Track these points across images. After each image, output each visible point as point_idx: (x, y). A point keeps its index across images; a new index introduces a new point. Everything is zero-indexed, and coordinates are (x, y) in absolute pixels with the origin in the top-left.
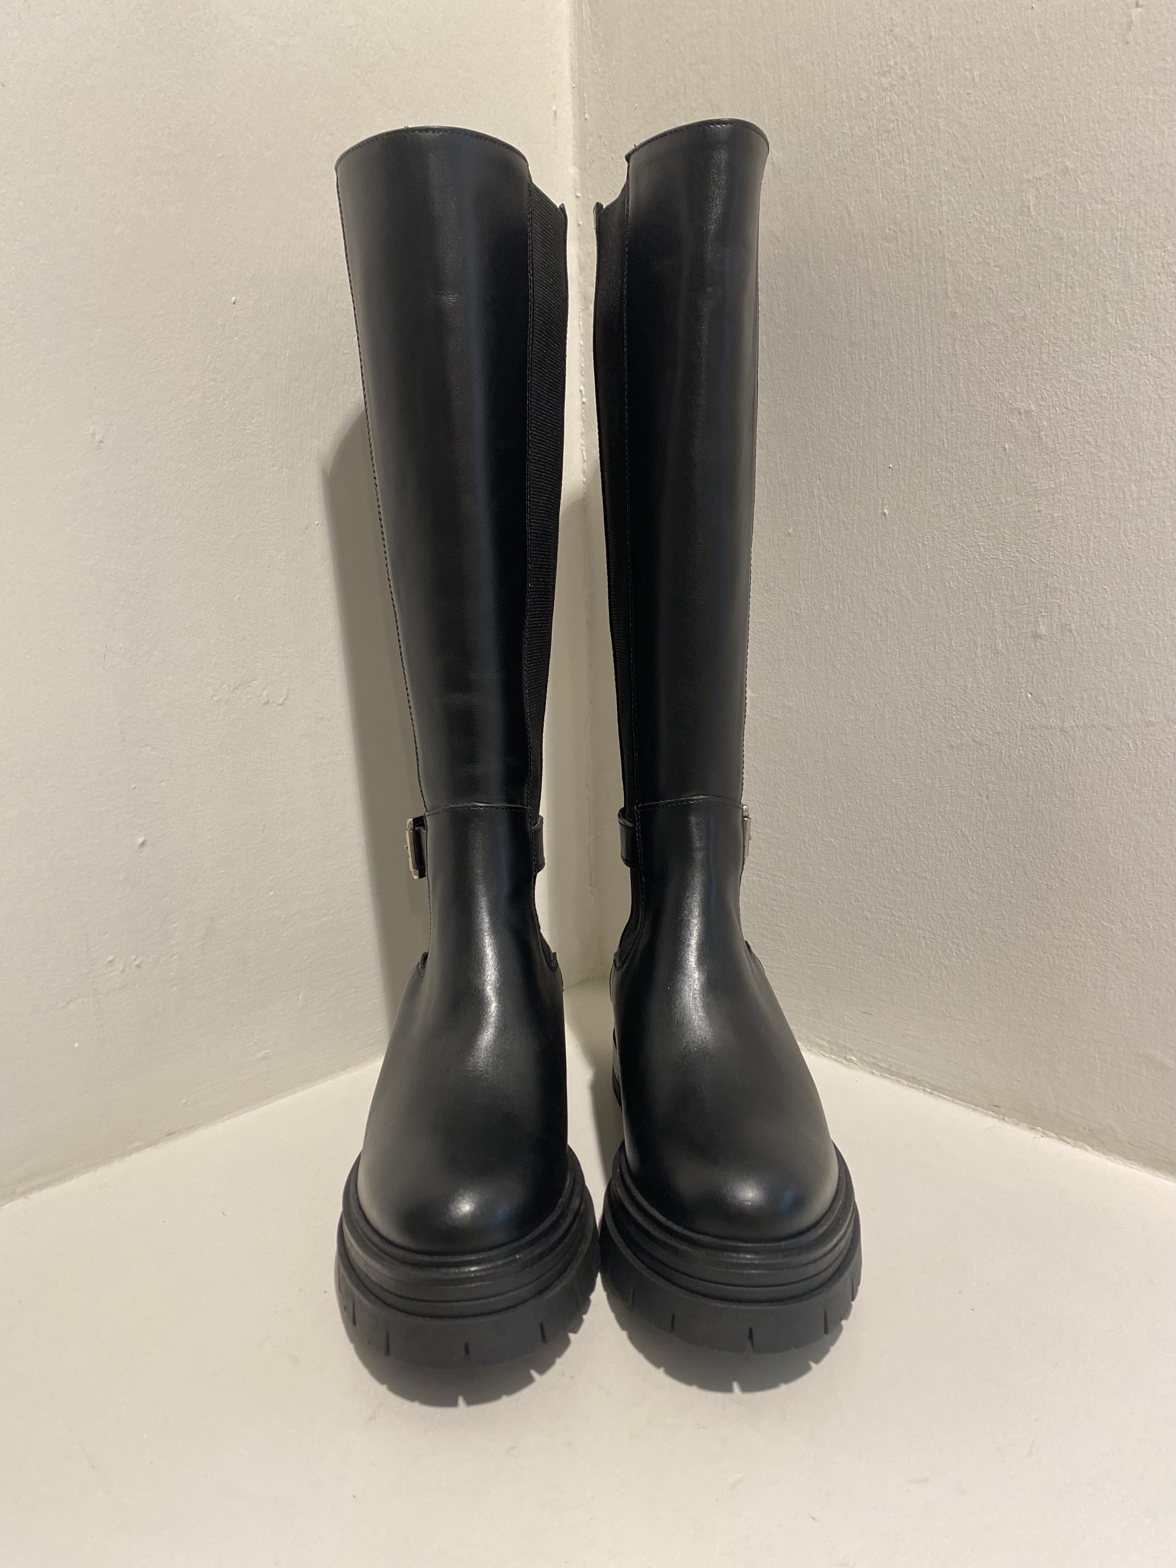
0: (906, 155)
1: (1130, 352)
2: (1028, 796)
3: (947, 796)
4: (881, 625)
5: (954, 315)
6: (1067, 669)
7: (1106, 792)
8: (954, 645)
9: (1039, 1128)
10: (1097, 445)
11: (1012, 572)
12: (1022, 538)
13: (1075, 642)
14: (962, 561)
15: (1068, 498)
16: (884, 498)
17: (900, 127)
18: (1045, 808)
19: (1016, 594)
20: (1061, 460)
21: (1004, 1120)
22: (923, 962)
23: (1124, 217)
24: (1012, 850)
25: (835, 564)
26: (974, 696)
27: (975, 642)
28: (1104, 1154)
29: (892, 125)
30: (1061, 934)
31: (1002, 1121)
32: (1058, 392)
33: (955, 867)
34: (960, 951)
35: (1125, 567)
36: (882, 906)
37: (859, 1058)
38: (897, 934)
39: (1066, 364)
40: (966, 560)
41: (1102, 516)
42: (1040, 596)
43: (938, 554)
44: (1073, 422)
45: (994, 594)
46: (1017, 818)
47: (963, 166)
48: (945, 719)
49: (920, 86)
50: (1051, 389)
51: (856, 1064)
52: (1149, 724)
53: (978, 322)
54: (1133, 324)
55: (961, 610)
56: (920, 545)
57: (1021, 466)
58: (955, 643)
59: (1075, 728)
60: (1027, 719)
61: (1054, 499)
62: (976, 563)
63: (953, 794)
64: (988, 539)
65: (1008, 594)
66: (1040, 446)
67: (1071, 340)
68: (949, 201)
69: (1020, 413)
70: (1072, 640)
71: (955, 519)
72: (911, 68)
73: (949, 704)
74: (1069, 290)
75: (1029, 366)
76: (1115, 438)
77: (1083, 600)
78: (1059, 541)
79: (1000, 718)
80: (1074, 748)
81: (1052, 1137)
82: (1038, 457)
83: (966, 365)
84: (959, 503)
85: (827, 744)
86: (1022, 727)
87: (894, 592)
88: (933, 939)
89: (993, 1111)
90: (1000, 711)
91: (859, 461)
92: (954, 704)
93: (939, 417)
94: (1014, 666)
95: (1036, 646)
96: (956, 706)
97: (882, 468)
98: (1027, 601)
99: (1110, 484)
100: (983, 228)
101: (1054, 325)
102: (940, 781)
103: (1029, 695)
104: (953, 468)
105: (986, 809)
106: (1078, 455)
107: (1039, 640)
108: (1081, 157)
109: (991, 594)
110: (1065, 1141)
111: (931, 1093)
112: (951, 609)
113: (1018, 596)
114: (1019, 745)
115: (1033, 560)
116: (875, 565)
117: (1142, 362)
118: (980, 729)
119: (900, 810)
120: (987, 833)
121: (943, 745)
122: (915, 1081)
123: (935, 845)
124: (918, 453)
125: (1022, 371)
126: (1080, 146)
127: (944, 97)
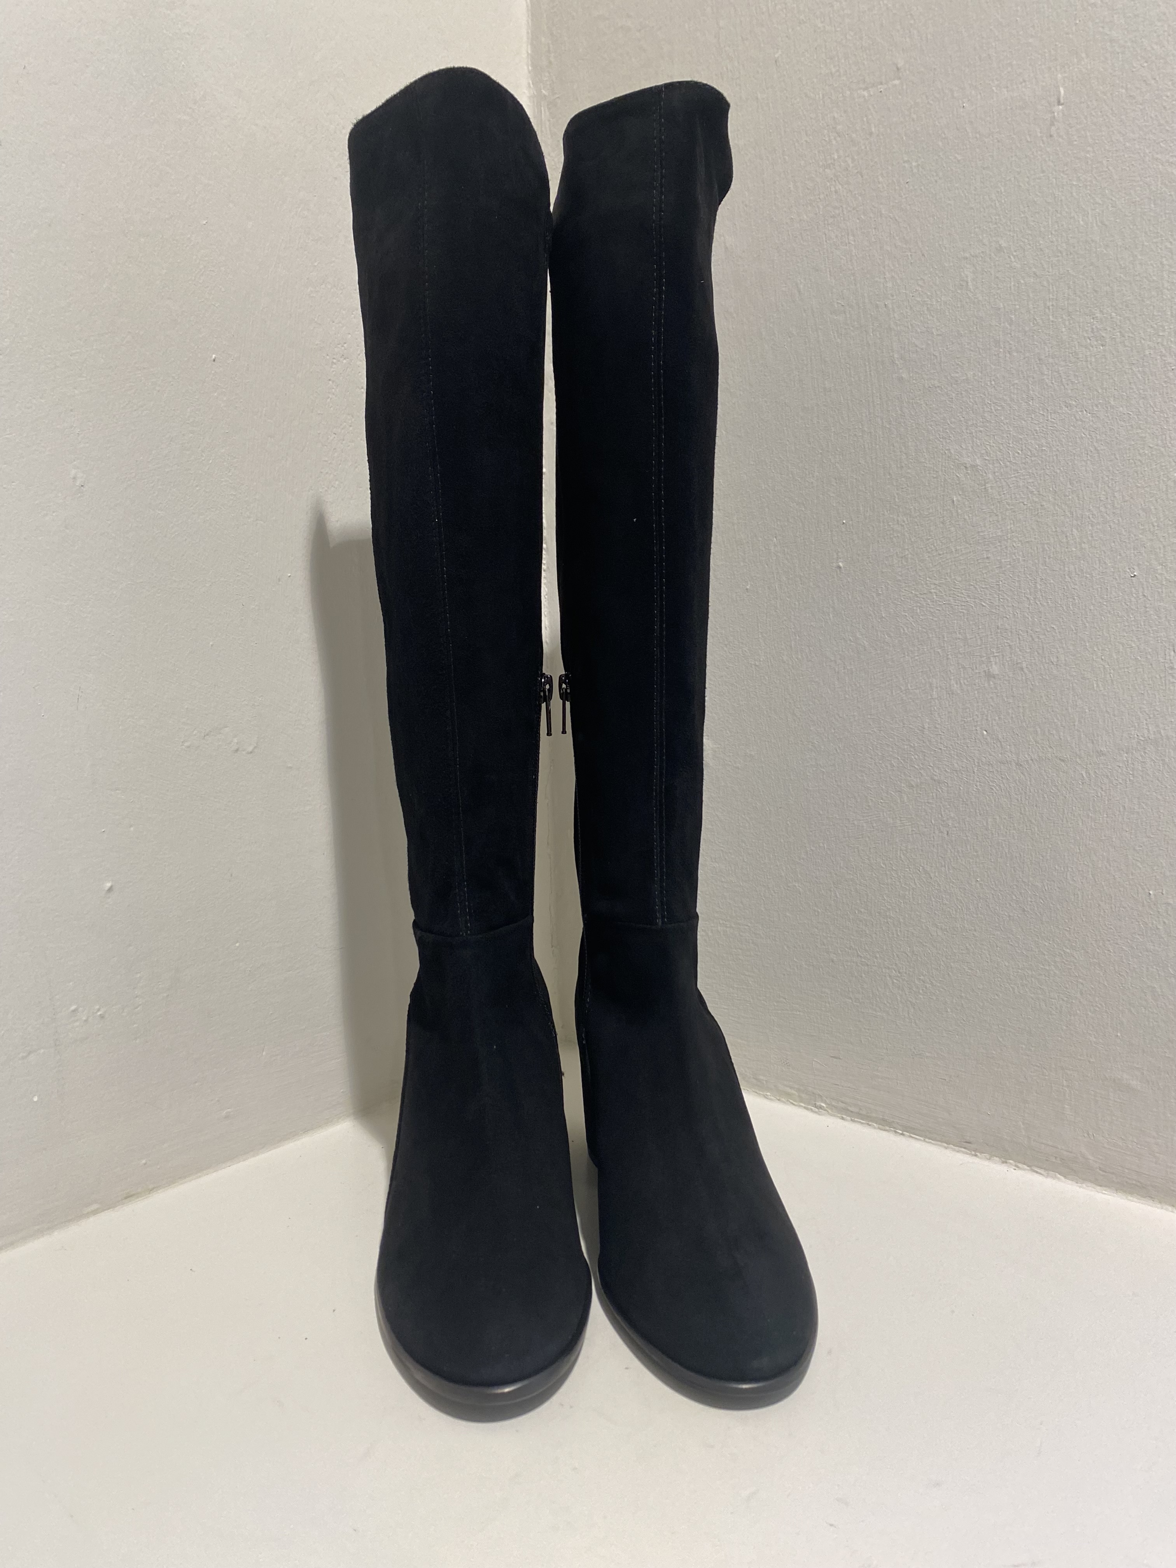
0: (851, 238)
1: (1066, 409)
2: (987, 829)
3: (908, 834)
4: (838, 673)
5: (901, 379)
6: (1020, 705)
7: (1063, 821)
8: (910, 688)
9: (1011, 1161)
10: (1040, 495)
11: (964, 616)
12: (972, 584)
13: (1026, 679)
14: (915, 608)
15: (1014, 544)
16: (838, 552)
17: (845, 213)
18: (1005, 841)
19: (969, 637)
20: (1007, 509)
21: (976, 1155)
22: (890, 1001)
23: (1055, 288)
24: (974, 883)
25: (792, 617)
26: (932, 736)
27: (931, 684)
28: (1077, 1183)
29: (837, 212)
30: (1024, 963)
31: (975, 1157)
32: (1001, 448)
33: (918, 904)
34: (926, 988)
35: (1071, 607)
36: (847, 947)
37: (829, 1105)
38: (864, 975)
39: (1007, 421)
40: (920, 607)
41: (1047, 560)
42: (992, 638)
43: (892, 603)
44: (1016, 475)
45: (947, 638)
46: (976, 852)
47: (904, 246)
48: (904, 760)
49: (862, 177)
50: (994, 445)
51: (825, 1110)
52: (1100, 753)
53: (924, 386)
54: (1068, 384)
55: (916, 654)
56: (874, 595)
57: (969, 516)
58: (911, 687)
59: (1030, 762)
60: (984, 755)
61: (1001, 546)
62: (928, 609)
63: (914, 832)
64: (940, 586)
65: (961, 637)
66: (987, 497)
67: (1012, 400)
68: (893, 277)
69: (966, 467)
70: (1024, 678)
71: (908, 569)
72: (853, 160)
73: (907, 745)
74: (1008, 355)
75: (973, 424)
76: (1056, 487)
77: (1033, 639)
78: (1008, 585)
79: (957, 756)
80: (1030, 781)
81: (1024, 1170)
82: (984, 508)
83: (914, 425)
84: (911, 554)
85: (789, 791)
86: (978, 763)
87: (850, 640)
88: (899, 977)
89: (965, 1148)
90: (957, 749)
91: (814, 518)
92: (912, 744)
93: (890, 474)
94: (968, 705)
95: (989, 685)
96: (914, 747)
97: (836, 523)
98: (979, 642)
99: (1054, 530)
100: (925, 301)
101: (994, 387)
102: (901, 820)
103: (985, 733)
104: (904, 522)
105: (947, 844)
106: (1022, 504)
107: (992, 679)
108: (1013, 237)
109: (944, 638)
110: (1037, 1172)
111: (902, 1134)
112: (906, 654)
113: (971, 638)
114: (977, 781)
115: (984, 604)
116: (831, 616)
117: (1078, 417)
118: (938, 768)
119: (863, 850)
120: (949, 868)
121: (903, 785)
122: (885, 1123)
123: (898, 884)
124: (870, 509)
125: (967, 429)
126: (1012, 227)
127: (885, 186)
